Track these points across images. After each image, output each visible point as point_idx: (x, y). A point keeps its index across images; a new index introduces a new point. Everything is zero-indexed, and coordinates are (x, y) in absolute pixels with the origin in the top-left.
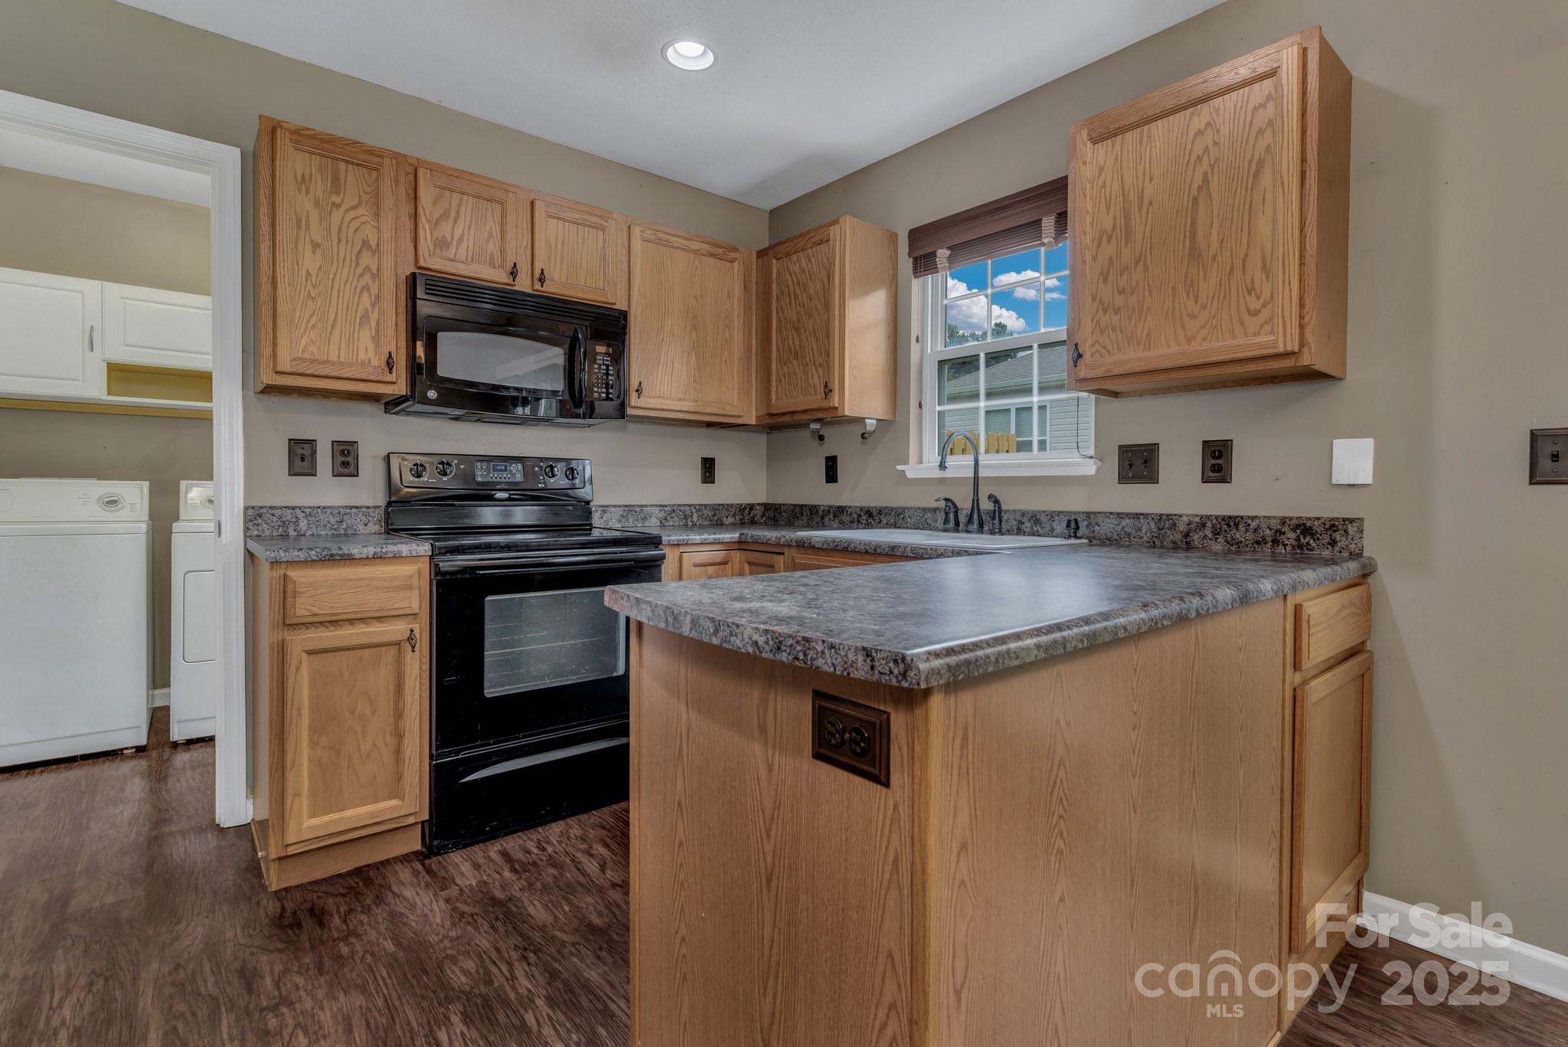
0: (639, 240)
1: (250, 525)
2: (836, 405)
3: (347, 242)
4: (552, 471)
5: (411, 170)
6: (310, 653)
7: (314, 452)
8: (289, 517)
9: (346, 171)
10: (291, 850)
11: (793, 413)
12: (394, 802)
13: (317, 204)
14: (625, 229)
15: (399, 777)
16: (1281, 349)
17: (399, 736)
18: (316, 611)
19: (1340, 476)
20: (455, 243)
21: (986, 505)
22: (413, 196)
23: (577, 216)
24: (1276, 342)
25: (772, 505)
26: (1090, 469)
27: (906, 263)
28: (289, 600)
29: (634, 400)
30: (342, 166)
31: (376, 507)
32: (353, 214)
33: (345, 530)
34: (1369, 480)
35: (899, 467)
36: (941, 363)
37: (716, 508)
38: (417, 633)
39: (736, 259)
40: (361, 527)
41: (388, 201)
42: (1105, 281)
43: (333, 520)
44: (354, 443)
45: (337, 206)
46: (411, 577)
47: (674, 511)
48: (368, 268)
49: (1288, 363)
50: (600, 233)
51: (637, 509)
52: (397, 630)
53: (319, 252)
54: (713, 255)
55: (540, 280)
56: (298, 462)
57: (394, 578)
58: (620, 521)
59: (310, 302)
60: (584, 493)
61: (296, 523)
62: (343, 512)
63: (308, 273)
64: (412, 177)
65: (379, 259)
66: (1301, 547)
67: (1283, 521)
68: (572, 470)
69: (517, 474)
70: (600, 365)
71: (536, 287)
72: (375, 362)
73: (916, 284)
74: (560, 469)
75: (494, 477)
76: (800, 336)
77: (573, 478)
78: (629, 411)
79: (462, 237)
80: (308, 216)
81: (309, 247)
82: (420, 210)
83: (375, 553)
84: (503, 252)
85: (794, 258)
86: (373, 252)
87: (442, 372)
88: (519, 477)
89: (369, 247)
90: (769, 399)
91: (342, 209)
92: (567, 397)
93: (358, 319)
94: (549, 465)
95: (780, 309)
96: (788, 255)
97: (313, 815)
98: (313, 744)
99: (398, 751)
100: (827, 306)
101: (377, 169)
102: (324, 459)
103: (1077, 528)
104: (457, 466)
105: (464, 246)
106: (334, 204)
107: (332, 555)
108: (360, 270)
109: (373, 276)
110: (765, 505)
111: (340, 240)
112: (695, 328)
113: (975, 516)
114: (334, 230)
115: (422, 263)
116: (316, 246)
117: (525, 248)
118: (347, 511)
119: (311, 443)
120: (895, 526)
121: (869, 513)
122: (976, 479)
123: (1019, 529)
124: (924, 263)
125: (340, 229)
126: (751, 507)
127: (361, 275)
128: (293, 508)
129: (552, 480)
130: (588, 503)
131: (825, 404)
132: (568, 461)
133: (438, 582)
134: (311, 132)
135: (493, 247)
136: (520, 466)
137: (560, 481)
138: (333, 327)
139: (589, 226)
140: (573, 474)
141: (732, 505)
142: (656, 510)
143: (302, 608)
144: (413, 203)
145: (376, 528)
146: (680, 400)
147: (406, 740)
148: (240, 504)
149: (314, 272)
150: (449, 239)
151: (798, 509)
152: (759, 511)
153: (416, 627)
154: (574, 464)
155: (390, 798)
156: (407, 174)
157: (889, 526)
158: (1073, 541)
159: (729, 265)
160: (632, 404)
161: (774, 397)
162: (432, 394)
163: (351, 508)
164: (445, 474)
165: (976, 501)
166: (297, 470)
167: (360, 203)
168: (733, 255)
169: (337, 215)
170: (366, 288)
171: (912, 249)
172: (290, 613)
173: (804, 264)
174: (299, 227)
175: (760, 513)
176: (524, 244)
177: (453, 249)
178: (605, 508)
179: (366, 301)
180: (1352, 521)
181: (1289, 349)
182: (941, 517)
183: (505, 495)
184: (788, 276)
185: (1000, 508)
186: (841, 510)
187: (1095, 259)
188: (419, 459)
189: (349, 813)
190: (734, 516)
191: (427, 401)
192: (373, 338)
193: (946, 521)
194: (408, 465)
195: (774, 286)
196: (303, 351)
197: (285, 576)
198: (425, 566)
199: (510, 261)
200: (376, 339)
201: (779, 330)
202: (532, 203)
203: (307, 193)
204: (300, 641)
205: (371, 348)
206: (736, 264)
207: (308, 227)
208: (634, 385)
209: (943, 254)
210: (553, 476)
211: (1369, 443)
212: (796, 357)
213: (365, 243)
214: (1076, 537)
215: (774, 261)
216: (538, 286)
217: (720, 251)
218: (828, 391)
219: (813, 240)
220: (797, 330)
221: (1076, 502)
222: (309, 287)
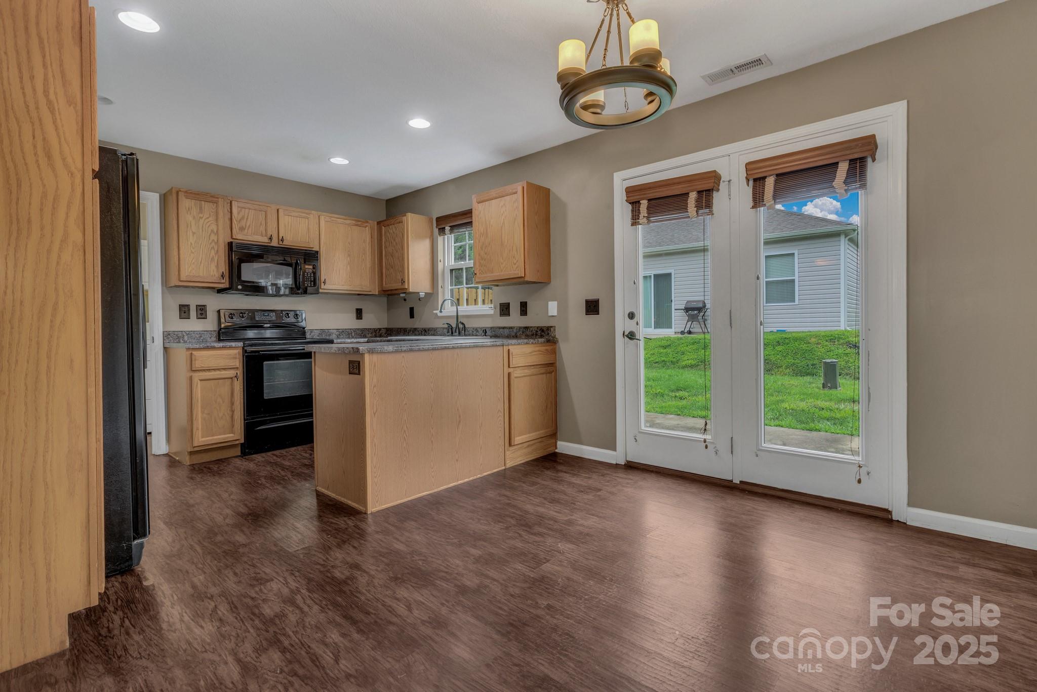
0: (324, 222)
1: (165, 338)
2: (406, 287)
3: (205, 231)
4: (288, 315)
5: (229, 201)
6: (201, 380)
7: (189, 310)
8: (180, 335)
9: (205, 204)
10: (196, 449)
11: (392, 290)
12: (231, 435)
13: (194, 218)
14: (317, 217)
15: (233, 426)
16: (519, 276)
17: (233, 411)
18: (203, 366)
19: (550, 314)
20: (247, 228)
21: (461, 326)
22: (230, 211)
23: (297, 214)
24: (518, 273)
25: (389, 328)
26: (492, 312)
27: (436, 231)
28: (193, 362)
29: (323, 286)
30: (203, 203)
31: (214, 331)
32: (207, 221)
33: (202, 340)
34: (556, 315)
35: (435, 312)
36: (452, 271)
37: (363, 330)
38: (239, 374)
39: (367, 226)
40: (209, 339)
41: (221, 214)
42: (482, 249)
43: (197, 336)
44: (204, 306)
45: (201, 218)
46: (236, 354)
47: (343, 331)
48: (213, 240)
49: (522, 280)
50: (307, 220)
51: (327, 331)
52: (231, 373)
53: (195, 235)
54: (357, 225)
55: (282, 240)
56: (183, 314)
57: (230, 355)
58: (318, 336)
59: (192, 254)
60: (303, 324)
61: (183, 337)
62: (201, 333)
63: (191, 244)
64: (229, 204)
65: (218, 236)
66: (542, 336)
67: (538, 327)
68: (297, 315)
69: (273, 317)
70: (307, 273)
71: (280, 243)
72: (217, 275)
73: (440, 239)
74: (291, 314)
75: (263, 318)
76: (393, 259)
77: (297, 318)
78: (320, 291)
79: (249, 226)
80: (191, 223)
81: (191, 234)
82: (233, 217)
83: (223, 346)
84: (266, 230)
85: (391, 227)
86: (215, 234)
87: (243, 279)
88: (274, 318)
89: (214, 232)
90: (382, 284)
91: (204, 219)
92: (294, 286)
93: (210, 260)
94: (287, 313)
95: (386, 247)
96: (388, 225)
97: (202, 437)
98: (203, 412)
99: (232, 417)
100: (403, 248)
101: (217, 203)
102: (193, 313)
103: (486, 332)
104: (248, 314)
105: (250, 229)
106: (200, 217)
107: (208, 346)
108: (210, 241)
109: (216, 243)
110: (386, 328)
111: (202, 230)
112: (349, 255)
113: (457, 330)
114: (201, 227)
115: (234, 237)
116: (194, 233)
117: (276, 228)
118: (203, 332)
119: (188, 306)
120: (434, 335)
121: (425, 330)
122: (457, 316)
123: (472, 334)
124: (442, 231)
125: (203, 227)
126: (380, 329)
127: (211, 244)
128: (182, 332)
129: (288, 319)
130: (304, 328)
131: (402, 287)
132: (295, 311)
133: (246, 356)
134: (191, 191)
135: (262, 229)
136: (274, 314)
137: (292, 319)
138: (201, 263)
139: (302, 218)
140: (297, 316)
141: (370, 329)
142: (335, 331)
143: (198, 365)
144: (230, 214)
145: (215, 339)
146: (343, 285)
147: (235, 413)
148: (161, 330)
149: (193, 243)
150: (244, 227)
151: (399, 330)
152: (383, 331)
153: (238, 372)
154: (298, 313)
155: (230, 434)
156: (228, 203)
157: (432, 335)
158: (485, 337)
159: (364, 228)
160: (322, 288)
161: (384, 283)
162: (240, 287)
163: (205, 331)
164: (243, 317)
165: (457, 325)
166: (182, 317)
167: (210, 216)
168: (366, 224)
169: (202, 221)
170: (213, 248)
171: (437, 225)
172: (193, 366)
173: (394, 230)
174: (188, 227)
175: (385, 332)
176: (275, 226)
177: (246, 231)
178: (312, 331)
179: (213, 252)
180: (552, 327)
181: (521, 276)
182: (446, 331)
183: (268, 325)
184: (389, 235)
185: (465, 326)
186: (415, 329)
187: (479, 242)
188: (232, 312)
189: (215, 437)
190: (372, 333)
191: (237, 290)
192: (216, 267)
193: (448, 332)
194: (227, 314)
195: (383, 237)
196: (190, 272)
197: (191, 353)
198: (241, 351)
199: (269, 234)
200: (217, 267)
201: (386, 256)
202: (278, 210)
203: (190, 214)
204: (197, 376)
205: (215, 270)
206: (367, 228)
207: (191, 226)
208: (323, 280)
209: (447, 228)
210: (289, 317)
211: (556, 302)
212: (392, 268)
213: (212, 231)
214: (486, 336)
215: (383, 227)
216: (281, 243)
217: (359, 223)
218: (403, 282)
219: (397, 221)
220: (392, 257)
221: (487, 324)
222: (192, 249)
